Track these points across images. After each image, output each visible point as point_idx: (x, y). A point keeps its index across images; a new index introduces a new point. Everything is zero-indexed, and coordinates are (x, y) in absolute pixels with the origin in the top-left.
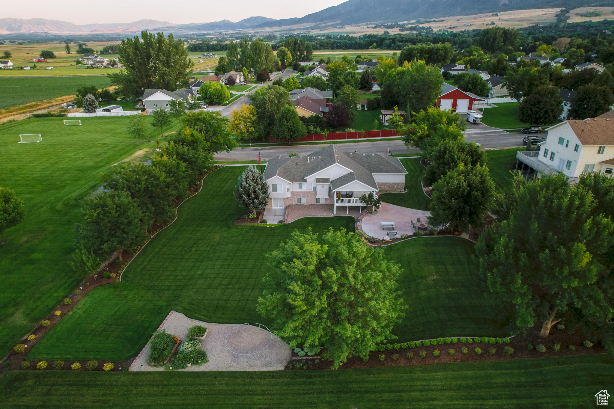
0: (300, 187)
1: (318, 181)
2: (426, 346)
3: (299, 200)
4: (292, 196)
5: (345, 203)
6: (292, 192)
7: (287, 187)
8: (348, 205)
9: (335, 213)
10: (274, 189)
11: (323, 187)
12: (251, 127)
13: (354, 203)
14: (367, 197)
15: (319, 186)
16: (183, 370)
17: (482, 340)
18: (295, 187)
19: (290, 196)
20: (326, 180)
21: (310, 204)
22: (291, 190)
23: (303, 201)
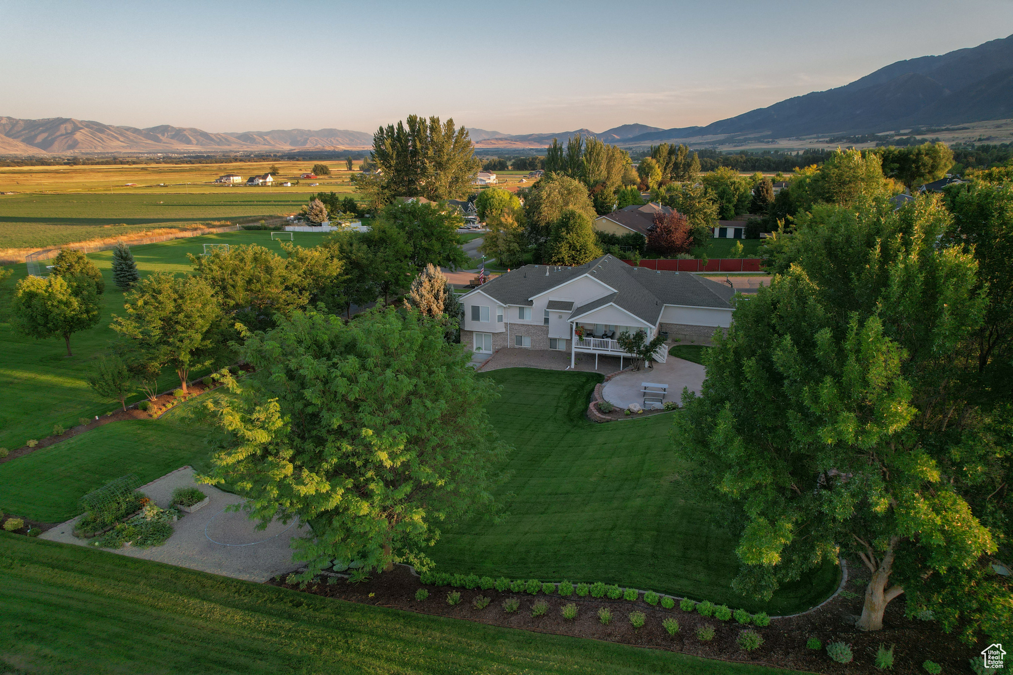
0: (521, 316)
1: (553, 305)
2: (563, 594)
3: (519, 340)
4: (507, 330)
5: (592, 348)
6: (506, 324)
7: (499, 312)
8: (597, 352)
9: (573, 366)
10: (476, 315)
11: (560, 317)
12: (514, 242)
13: (609, 349)
14: (632, 337)
15: (554, 315)
16: (112, 551)
17: (697, 607)
18: (512, 315)
19: (504, 330)
20: (567, 306)
21: (537, 348)
22: (505, 320)
23: (527, 343)
